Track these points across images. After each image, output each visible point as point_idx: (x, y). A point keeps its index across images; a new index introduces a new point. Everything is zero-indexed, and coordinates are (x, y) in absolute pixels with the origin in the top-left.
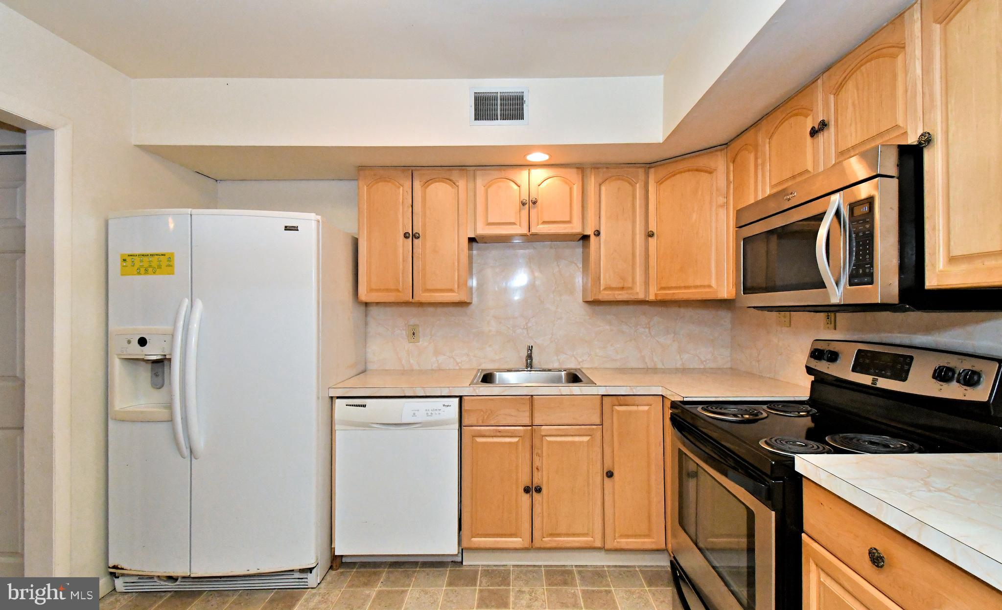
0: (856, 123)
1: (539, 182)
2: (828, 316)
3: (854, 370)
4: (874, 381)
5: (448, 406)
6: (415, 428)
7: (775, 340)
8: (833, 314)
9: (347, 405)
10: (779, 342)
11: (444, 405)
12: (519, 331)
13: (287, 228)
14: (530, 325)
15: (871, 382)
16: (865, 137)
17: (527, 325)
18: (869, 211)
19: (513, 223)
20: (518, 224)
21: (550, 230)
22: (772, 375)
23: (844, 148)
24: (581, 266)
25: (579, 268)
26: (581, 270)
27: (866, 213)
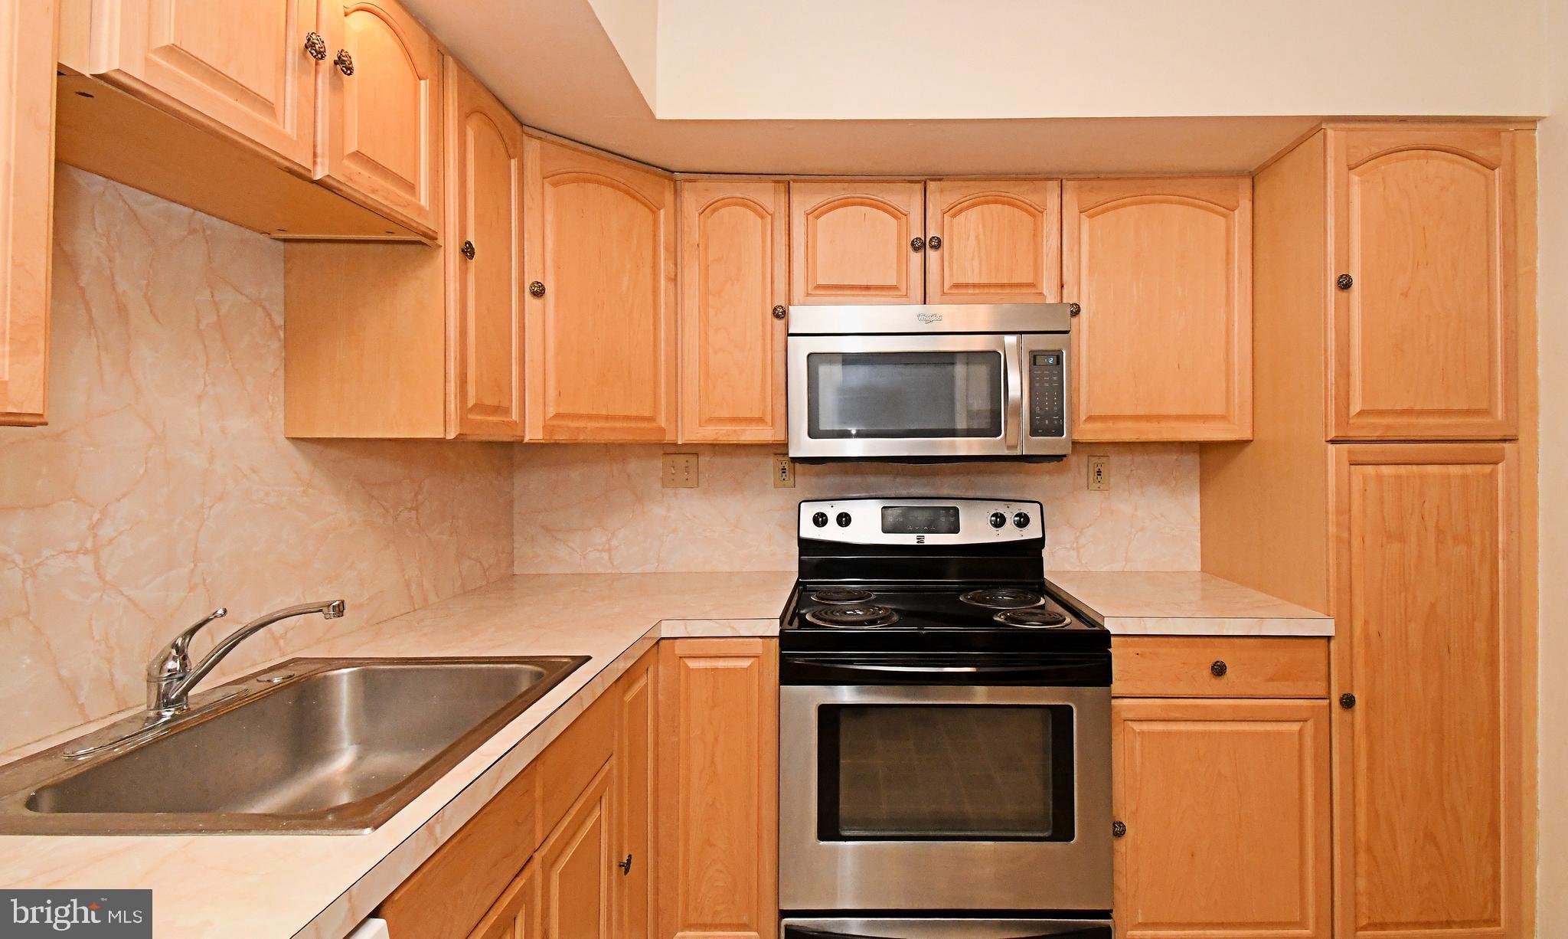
0: (980, 259)
2: (784, 469)
3: (884, 531)
4: (919, 539)
10: (669, 511)
15: (916, 540)
16: (993, 281)
17: (95, 536)
18: (1055, 363)
19: (268, 107)
20: (281, 120)
21: (374, 191)
22: (650, 568)
23: (962, 281)
24: (282, 323)
25: (276, 328)
26: (282, 334)
27: (1052, 365)
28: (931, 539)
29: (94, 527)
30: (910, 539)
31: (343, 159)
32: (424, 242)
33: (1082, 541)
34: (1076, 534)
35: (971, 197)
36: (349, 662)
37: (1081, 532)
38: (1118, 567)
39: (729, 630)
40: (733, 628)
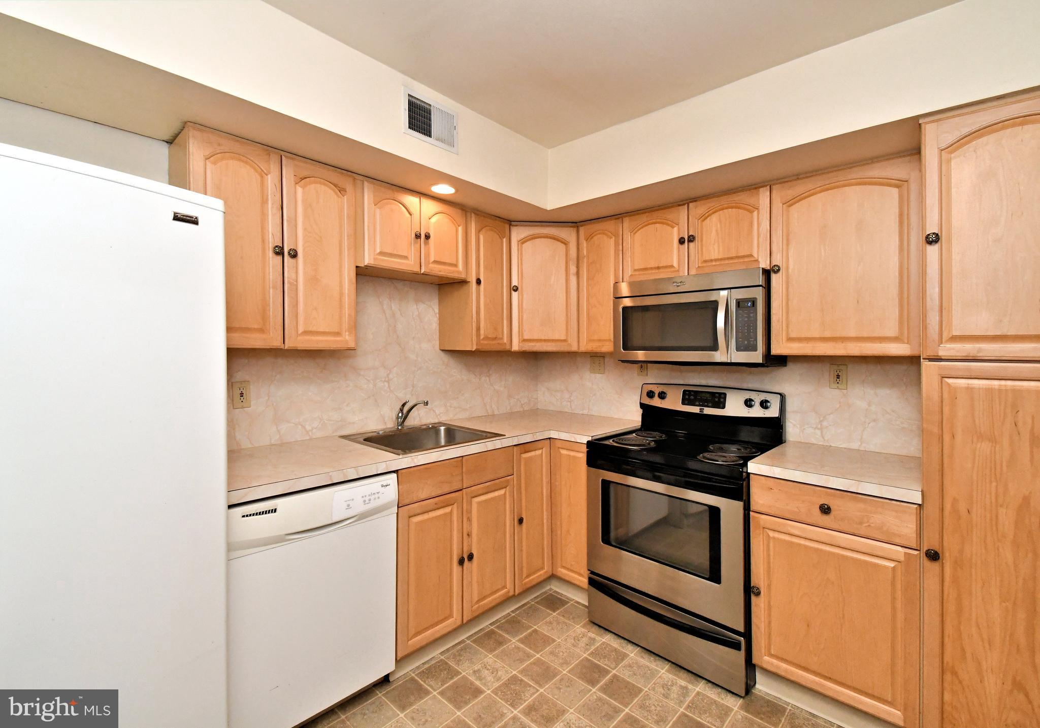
0: (718, 244)
1: (430, 215)
2: (642, 366)
3: (683, 403)
4: (701, 410)
5: (387, 486)
6: (347, 525)
7: (589, 384)
8: (645, 364)
9: (243, 516)
10: (592, 385)
11: (382, 486)
12: (380, 384)
13: (177, 218)
14: (391, 376)
15: (699, 411)
16: (726, 256)
17: (388, 377)
18: (752, 306)
19: (406, 258)
20: (410, 260)
21: (440, 272)
22: (585, 412)
23: (707, 258)
24: (438, 312)
25: (436, 314)
26: (438, 315)
27: (749, 307)
28: (708, 411)
29: (388, 375)
30: (695, 409)
31: (429, 264)
32: (463, 282)
33: (825, 424)
34: (820, 418)
35: (712, 208)
36: (444, 424)
37: (824, 417)
38: (855, 445)
39: (573, 438)
40: (575, 438)
